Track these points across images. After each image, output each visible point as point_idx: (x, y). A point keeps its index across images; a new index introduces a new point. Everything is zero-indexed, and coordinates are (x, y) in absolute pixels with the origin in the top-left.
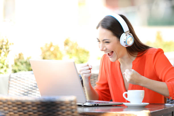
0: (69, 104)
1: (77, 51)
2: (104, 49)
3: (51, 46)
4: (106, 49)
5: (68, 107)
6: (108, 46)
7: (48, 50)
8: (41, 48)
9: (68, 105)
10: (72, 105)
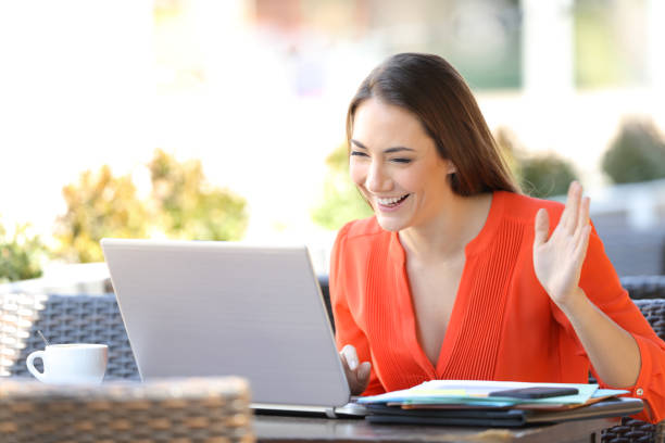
0: (221, 407)
1: (203, 200)
2: (387, 186)
3: (106, 180)
4: (393, 188)
5: (214, 421)
6: (401, 175)
7: (95, 198)
8: (68, 192)
9: (217, 414)
10: (232, 413)
